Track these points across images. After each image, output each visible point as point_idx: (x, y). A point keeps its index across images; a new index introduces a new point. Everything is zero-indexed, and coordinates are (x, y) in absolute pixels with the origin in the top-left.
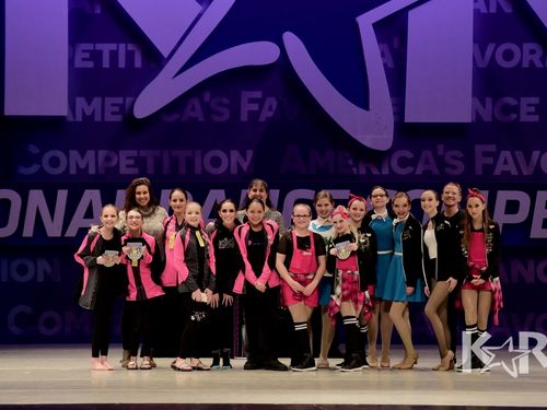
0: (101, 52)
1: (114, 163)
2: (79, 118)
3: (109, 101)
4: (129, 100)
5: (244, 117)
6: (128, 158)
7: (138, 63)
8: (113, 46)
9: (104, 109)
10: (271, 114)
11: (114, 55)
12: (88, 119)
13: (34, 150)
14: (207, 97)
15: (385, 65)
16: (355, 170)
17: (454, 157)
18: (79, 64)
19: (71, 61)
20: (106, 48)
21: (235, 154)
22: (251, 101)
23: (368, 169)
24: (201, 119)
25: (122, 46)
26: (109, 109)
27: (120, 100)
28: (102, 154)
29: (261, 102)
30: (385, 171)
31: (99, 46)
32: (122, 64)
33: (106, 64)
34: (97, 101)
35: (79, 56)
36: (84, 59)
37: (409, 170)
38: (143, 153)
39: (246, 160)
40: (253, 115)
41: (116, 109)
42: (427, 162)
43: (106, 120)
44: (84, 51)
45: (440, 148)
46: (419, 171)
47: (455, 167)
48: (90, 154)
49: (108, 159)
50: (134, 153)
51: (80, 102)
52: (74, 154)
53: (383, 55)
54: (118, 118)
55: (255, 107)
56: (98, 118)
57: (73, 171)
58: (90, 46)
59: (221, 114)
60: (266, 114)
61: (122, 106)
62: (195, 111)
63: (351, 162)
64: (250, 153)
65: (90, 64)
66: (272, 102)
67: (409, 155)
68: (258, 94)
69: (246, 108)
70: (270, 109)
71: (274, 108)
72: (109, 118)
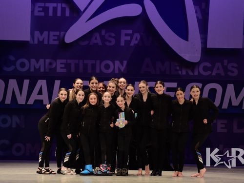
0: (48, 8)
1: (54, 66)
2: (36, 42)
3: (52, 33)
4: (62, 33)
5: (122, 44)
6: (61, 64)
7: (67, 14)
8: (55, 5)
9: (49, 38)
10: (136, 42)
11: (55, 9)
12: (41, 43)
13: (12, 58)
14: (103, 32)
15: (197, 18)
16: (180, 72)
17: (233, 67)
18: (36, 13)
19: (32, 12)
20: (51, 6)
21: (117, 63)
22: (127, 35)
23: (187, 72)
24: (100, 44)
25: (59, 5)
26: (52, 38)
27: (58, 33)
28: (48, 61)
29: (132, 36)
30: (196, 73)
31: (47, 5)
32: (59, 14)
33: (51, 14)
34: (46, 33)
35: (37, 9)
36: (39, 11)
37: (209, 73)
38: (69, 61)
39: (123, 66)
40: (128, 43)
41: (56, 38)
42: (218, 69)
43: (50, 43)
44: (39, 7)
45: (226, 62)
46: (214, 74)
47: (233, 72)
48: (41, 61)
49: (50, 64)
50: (64, 61)
51: (37, 33)
52: (33, 61)
53: (196, 12)
54: (57, 43)
55: (128, 38)
56: (46, 42)
57: (32, 70)
58: (42, 4)
59: (110, 42)
60: (134, 42)
61: (59, 36)
62: (97, 40)
63: (178, 68)
64: (125, 62)
65: (42, 14)
66: (137, 36)
67: (208, 65)
68: (130, 32)
69: (124, 38)
70: (136, 39)
71: (138, 39)
72: (51, 42)
